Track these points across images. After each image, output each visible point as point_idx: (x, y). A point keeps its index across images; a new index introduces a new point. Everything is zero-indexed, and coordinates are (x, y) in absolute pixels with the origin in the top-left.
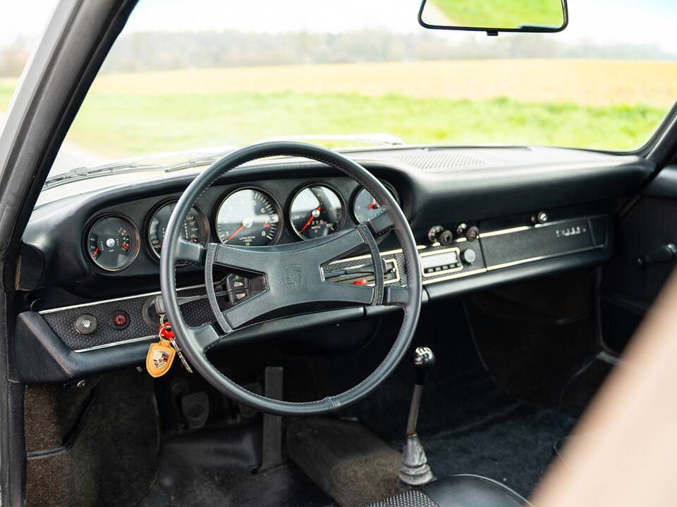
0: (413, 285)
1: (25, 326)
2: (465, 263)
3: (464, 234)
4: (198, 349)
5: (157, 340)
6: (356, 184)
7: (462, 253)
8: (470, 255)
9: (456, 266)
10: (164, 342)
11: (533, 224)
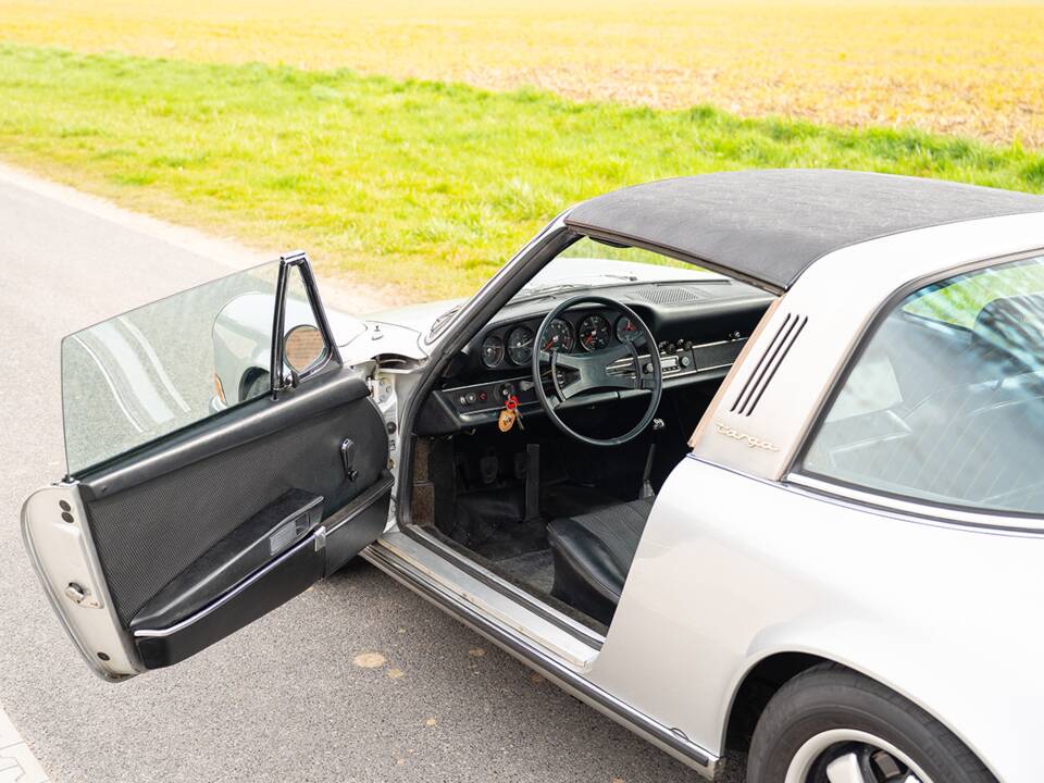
0: (658, 378)
1: (435, 399)
2: (683, 366)
3: (683, 346)
4: (552, 408)
5: (505, 409)
6: (619, 314)
7: (681, 359)
8: (686, 361)
9: (676, 368)
10: (510, 411)
11: (731, 339)
